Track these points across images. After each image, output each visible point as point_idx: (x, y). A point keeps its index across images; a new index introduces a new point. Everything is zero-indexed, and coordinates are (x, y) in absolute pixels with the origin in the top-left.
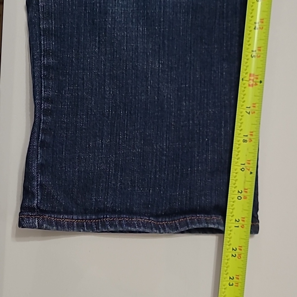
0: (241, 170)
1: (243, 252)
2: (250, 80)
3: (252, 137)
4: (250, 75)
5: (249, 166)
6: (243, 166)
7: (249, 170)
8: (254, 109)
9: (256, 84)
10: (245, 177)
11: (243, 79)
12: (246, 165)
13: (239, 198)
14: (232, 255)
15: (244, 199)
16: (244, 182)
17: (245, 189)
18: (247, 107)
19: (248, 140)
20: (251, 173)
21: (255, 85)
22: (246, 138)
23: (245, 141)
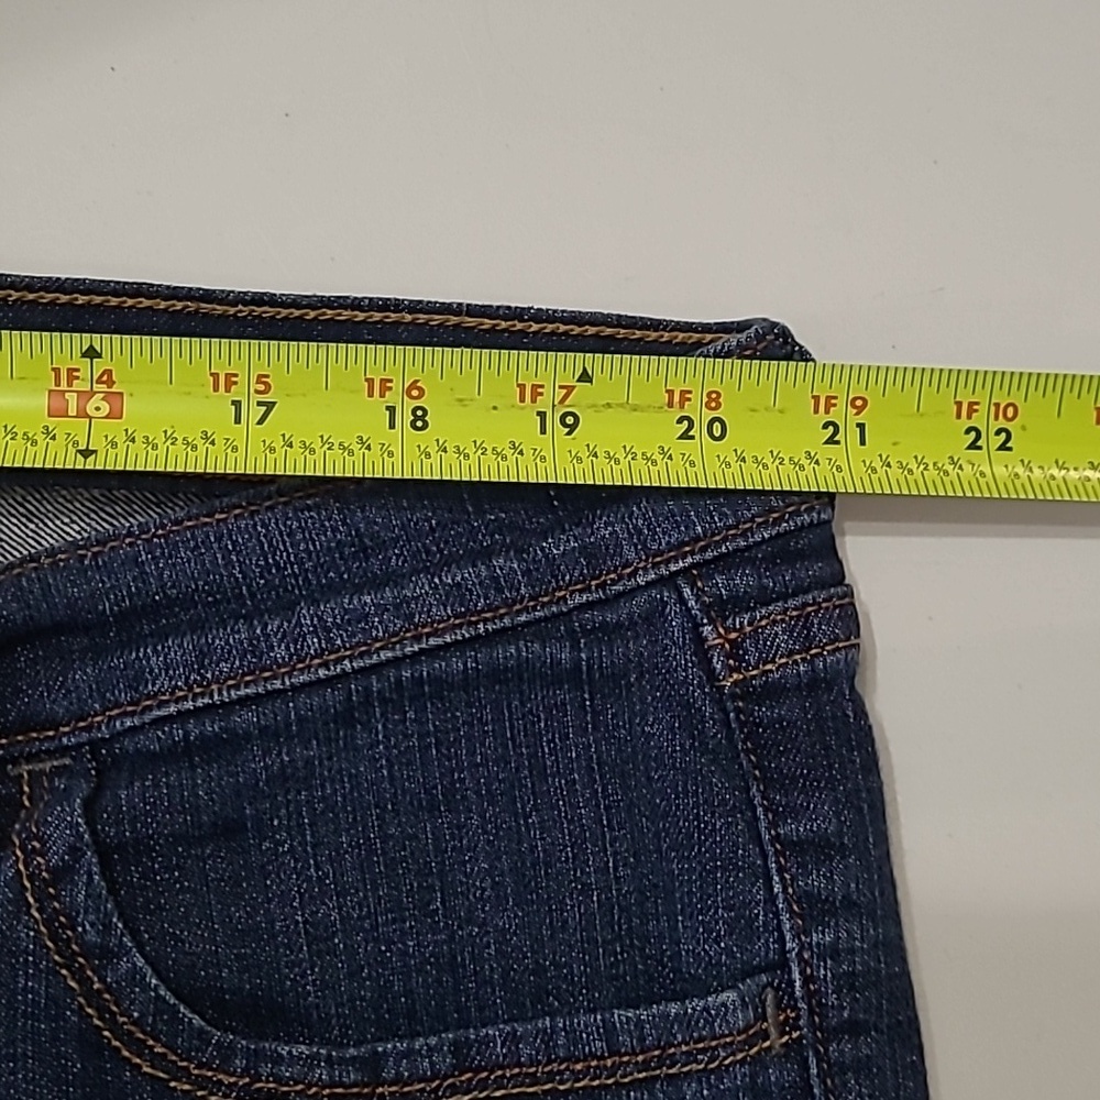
0: (572, 428)
1: (982, 397)
2: (82, 414)
3: (397, 386)
4: (57, 412)
5: (547, 391)
6: (553, 421)
7: (570, 389)
8: (242, 379)
9: (107, 377)
10: (609, 405)
11: (86, 453)
12: (544, 403)
13: (718, 429)
14: (1003, 447)
15: (719, 406)
16: (635, 409)
17: (670, 405)
18: (238, 421)
19: (410, 404)
20: (585, 377)
21: (110, 383)
22: (405, 417)
23: (420, 420)
